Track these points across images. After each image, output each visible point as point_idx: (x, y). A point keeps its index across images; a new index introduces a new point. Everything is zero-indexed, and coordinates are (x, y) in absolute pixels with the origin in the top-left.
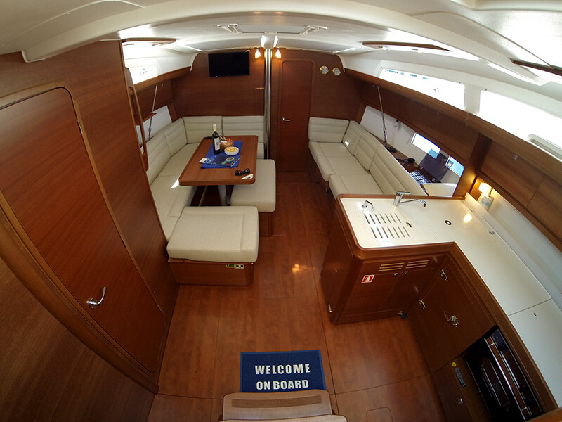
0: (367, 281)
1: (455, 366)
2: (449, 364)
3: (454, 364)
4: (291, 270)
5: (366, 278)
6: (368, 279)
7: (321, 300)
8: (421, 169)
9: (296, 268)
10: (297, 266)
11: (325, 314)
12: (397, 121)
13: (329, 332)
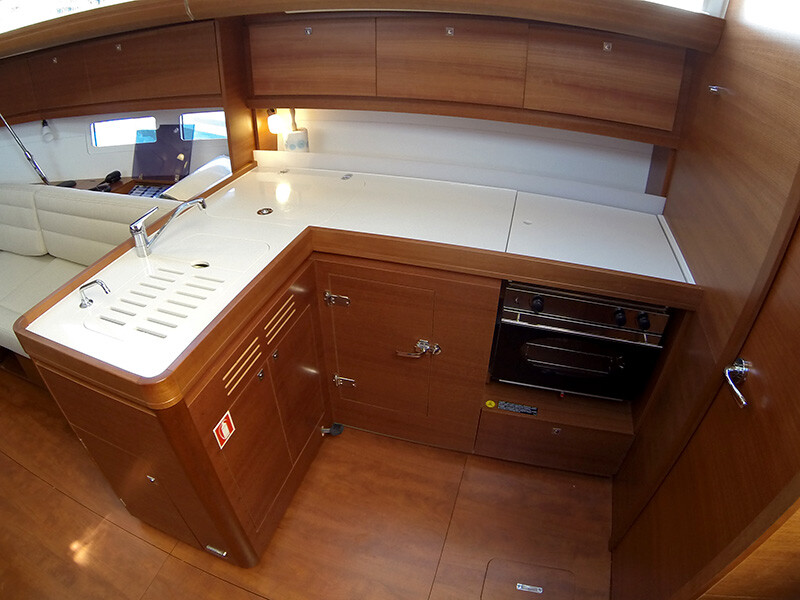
0: (227, 433)
1: (493, 404)
2: (483, 411)
3: (490, 404)
4: (75, 564)
5: (219, 431)
6: (225, 430)
7: (186, 554)
8: (141, 177)
9: (81, 552)
10: (75, 546)
11: (219, 568)
12: (45, 124)
13: (264, 585)
